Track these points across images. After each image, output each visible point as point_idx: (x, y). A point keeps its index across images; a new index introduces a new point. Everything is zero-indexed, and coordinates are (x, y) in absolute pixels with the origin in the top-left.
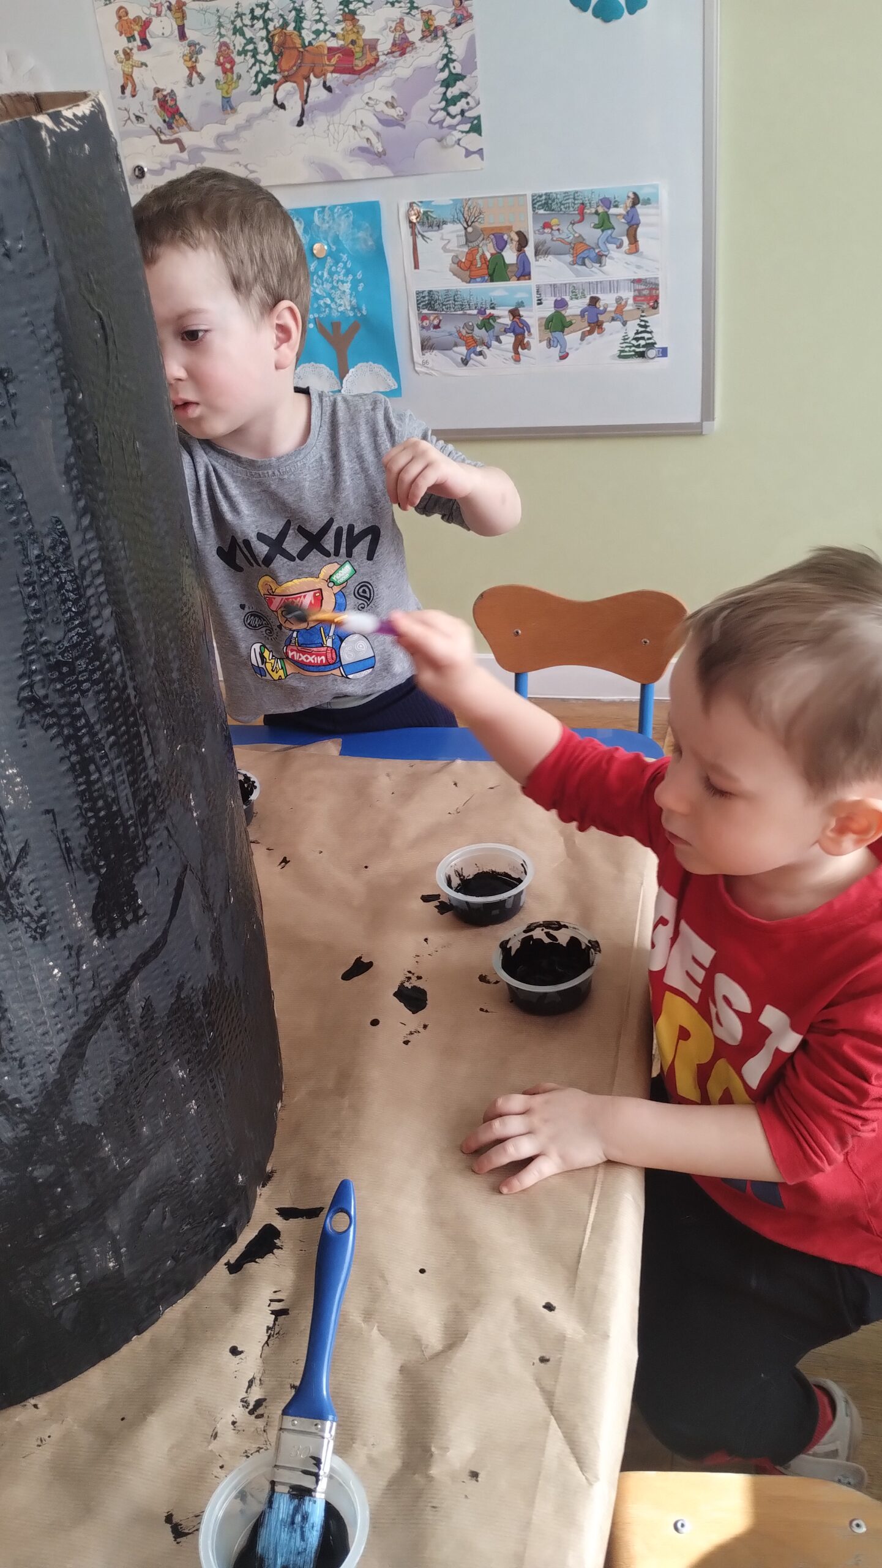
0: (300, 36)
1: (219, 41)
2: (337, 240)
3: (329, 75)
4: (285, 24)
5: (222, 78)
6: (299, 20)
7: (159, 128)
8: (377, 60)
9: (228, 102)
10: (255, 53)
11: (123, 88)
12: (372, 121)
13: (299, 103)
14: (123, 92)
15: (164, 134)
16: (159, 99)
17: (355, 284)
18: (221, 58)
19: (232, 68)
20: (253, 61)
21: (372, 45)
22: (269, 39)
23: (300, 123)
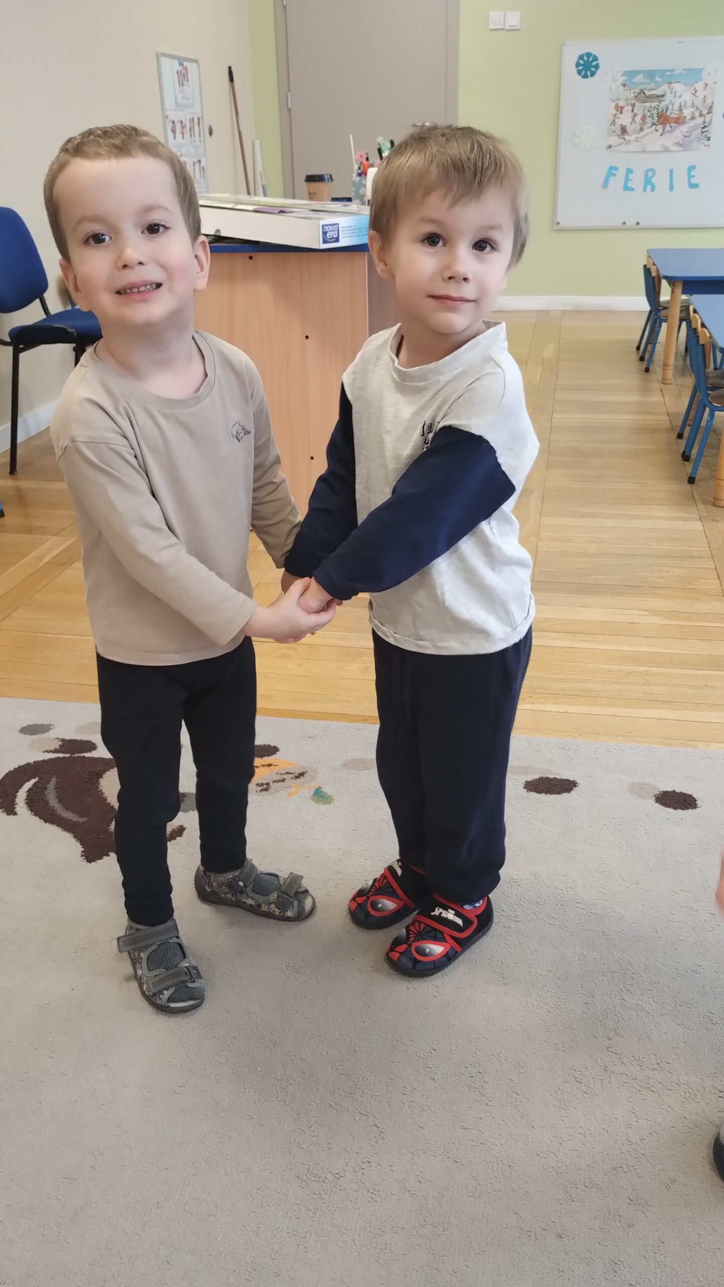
3: (671, 124)
5: (641, 123)
6: (667, 110)
7: (619, 134)
8: (685, 121)
9: (641, 129)
10: (653, 117)
12: (681, 136)
14: (611, 125)
16: (621, 127)
18: (642, 118)
19: (645, 120)
20: (651, 119)
21: (685, 117)
23: (661, 135)
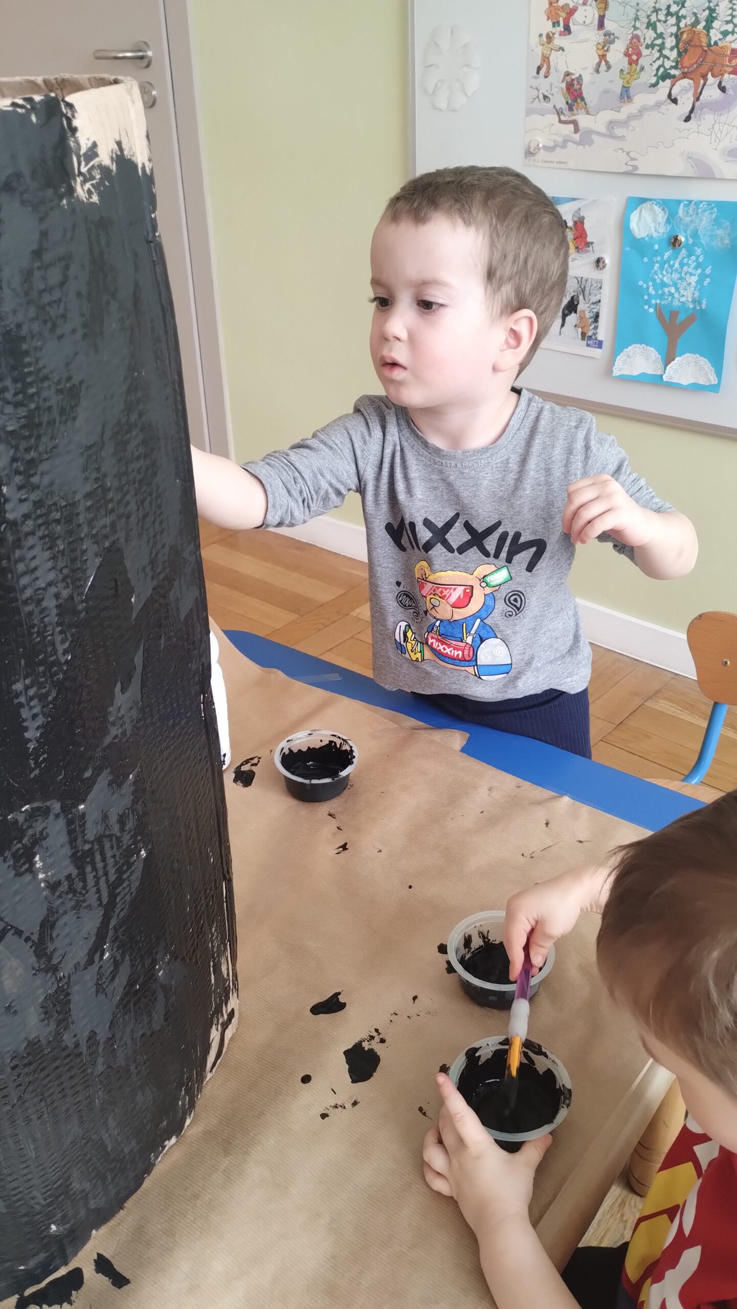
0: (708, 35)
1: (632, 33)
2: (695, 235)
3: (726, 76)
4: (697, 22)
5: (626, 69)
6: (710, 20)
7: (561, 108)
9: (626, 91)
10: (662, 47)
11: (539, 69)
13: (692, 99)
14: (538, 73)
15: (564, 114)
16: (567, 82)
17: (702, 277)
18: (630, 49)
19: (637, 60)
20: (658, 55)
22: (678, 36)
23: (688, 119)
